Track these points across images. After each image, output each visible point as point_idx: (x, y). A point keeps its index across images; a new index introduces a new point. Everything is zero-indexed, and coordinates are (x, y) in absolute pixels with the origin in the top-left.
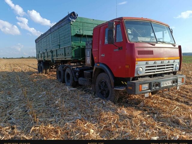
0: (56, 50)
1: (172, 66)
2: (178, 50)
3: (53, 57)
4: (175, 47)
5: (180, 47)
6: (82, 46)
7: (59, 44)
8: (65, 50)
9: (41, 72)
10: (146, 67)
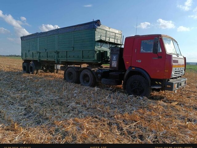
0: (67, 52)
1: (182, 72)
2: (183, 60)
3: (58, 58)
4: (178, 57)
5: (185, 58)
6: (102, 51)
7: (73, 46)
8: (82, 52)
9: (31, 73)
10: (175, 72)
